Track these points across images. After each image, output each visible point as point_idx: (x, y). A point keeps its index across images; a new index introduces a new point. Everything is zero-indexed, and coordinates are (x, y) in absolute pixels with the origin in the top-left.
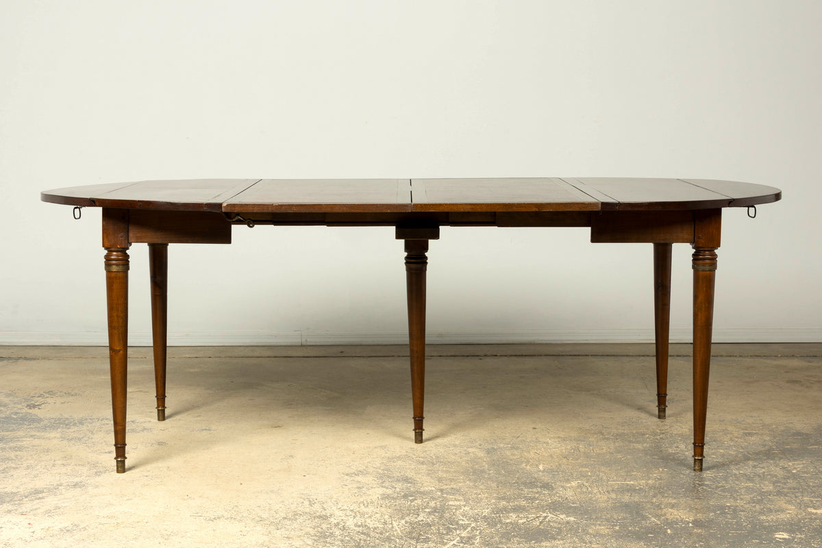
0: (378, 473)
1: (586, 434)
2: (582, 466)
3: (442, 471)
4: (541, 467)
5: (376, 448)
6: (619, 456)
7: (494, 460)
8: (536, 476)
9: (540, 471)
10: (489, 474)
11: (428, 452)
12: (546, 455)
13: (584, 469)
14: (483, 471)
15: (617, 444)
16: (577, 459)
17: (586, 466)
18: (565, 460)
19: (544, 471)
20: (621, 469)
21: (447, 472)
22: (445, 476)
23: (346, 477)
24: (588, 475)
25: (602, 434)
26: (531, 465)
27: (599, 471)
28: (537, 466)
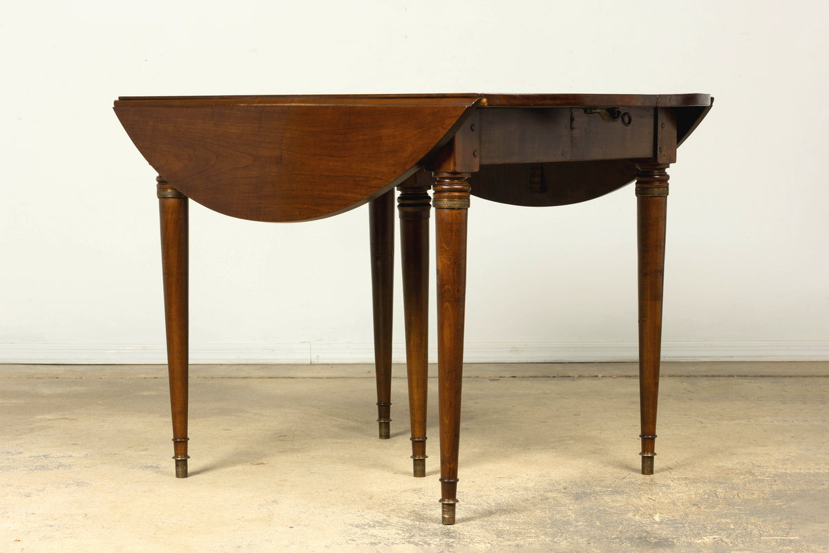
0: (405, 524)
1: (727, 474)
2: (721, 516)
3: (505, 522)
4: (657, 518)
5: (405, 491)
6: (778, 503)
7: (584, 508)
8: (649, 529)
9: (656, 523)
10: (576, 526)
11: (485, 498)
12: (666, 501)
13: (724, 521)
14: (568, 523)
15: (775, 487)
16: (713, 507)
17: (726, 516)
18: (694, 508)
19: (661, 523)
20: (781, 520)
21: (511, 523)
22: (508, 528)
23: (357, 530)
24: (729, 529)
25: (753, 474)
26: (642, 515)
27: (747, 523)
28: (651, 515)
